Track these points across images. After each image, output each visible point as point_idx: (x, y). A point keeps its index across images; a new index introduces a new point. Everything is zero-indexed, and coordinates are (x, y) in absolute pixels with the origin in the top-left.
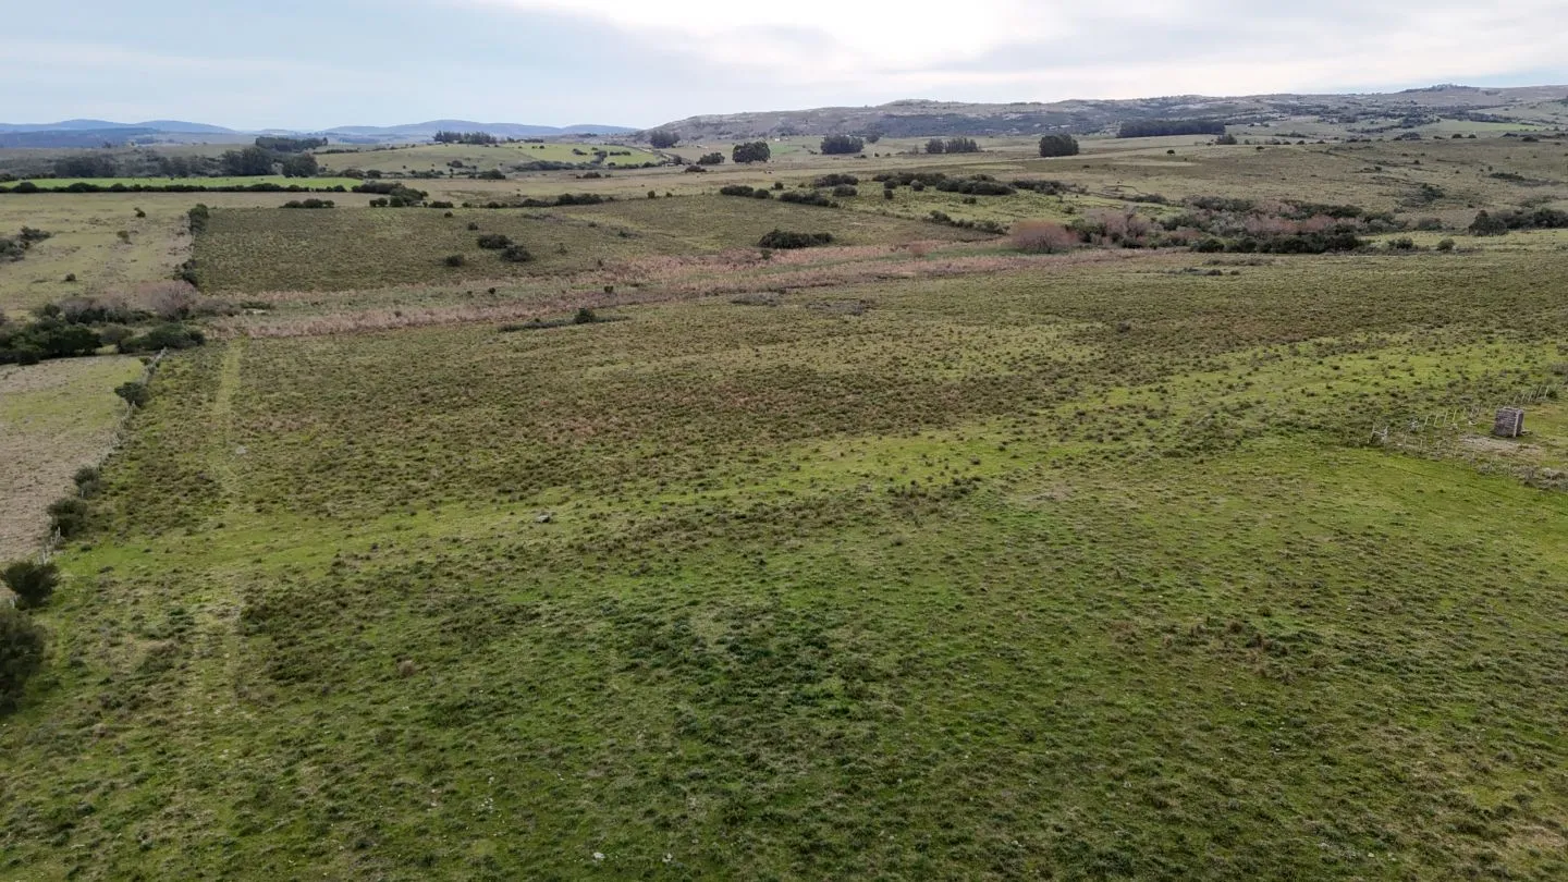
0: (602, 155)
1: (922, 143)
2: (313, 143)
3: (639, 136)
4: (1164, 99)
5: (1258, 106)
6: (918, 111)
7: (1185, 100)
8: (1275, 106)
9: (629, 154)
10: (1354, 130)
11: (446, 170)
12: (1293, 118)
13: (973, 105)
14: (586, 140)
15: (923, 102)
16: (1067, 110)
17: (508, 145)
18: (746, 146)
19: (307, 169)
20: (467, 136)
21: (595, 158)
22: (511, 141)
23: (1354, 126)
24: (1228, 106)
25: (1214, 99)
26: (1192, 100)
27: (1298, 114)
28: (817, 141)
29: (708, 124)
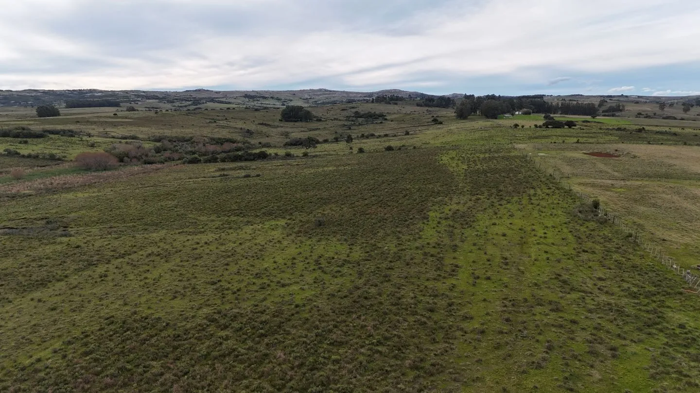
5: (127, 95)
7: (91, 91)
8: (135, 95)
10: (175, 106)
12: (147, 101)
23: (174, 104)
24: (113, 94)
27: (149, 99)
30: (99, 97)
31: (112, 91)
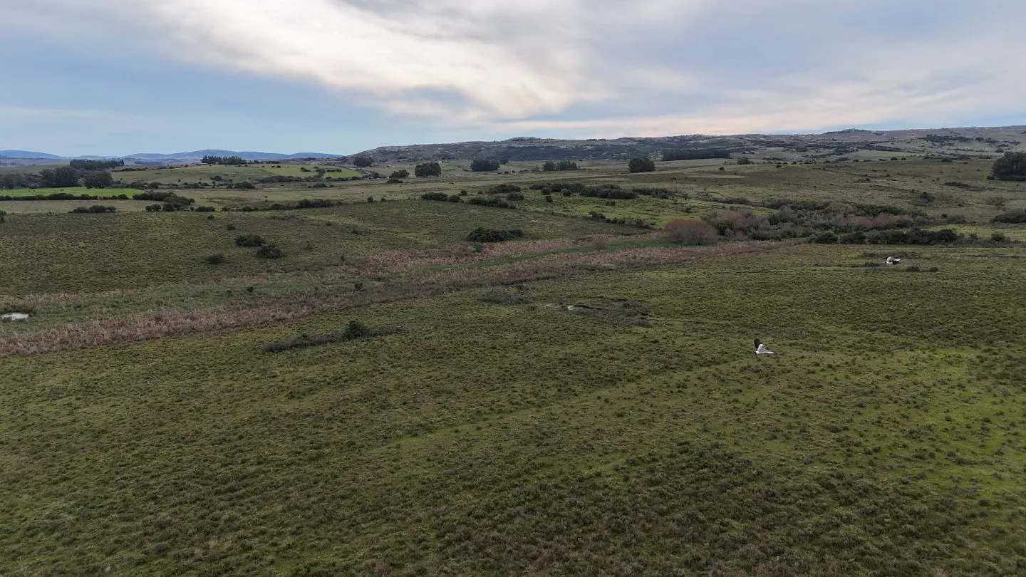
0: (321, 172)
1: (540, 164)
2: (114, 164)
3: (344, 160)
4: (682, 137)
5: (741, 141)
6: (528, 145)
7: (695, 137)
8: (752, 141)
9: (340, 171)
10: (807, 156)
11: (210, 182)
12: (767, 149)
13: (563, 141)
14: (308, 162)
15: (531, 139)
16: (623, 144)
17: (256, 165)
18: (424, 165)
19: (105, 182)
20: (226, 159)
21: (316, 174)
22: (256, 162)
23: (806, 153)
24: (723, 140)
25: (713, 137)
26: (700, 137)
27: (771, 146)
28: (468, 163)
29: (391, 152)
30: (704, 145)
31: (721, 137)
